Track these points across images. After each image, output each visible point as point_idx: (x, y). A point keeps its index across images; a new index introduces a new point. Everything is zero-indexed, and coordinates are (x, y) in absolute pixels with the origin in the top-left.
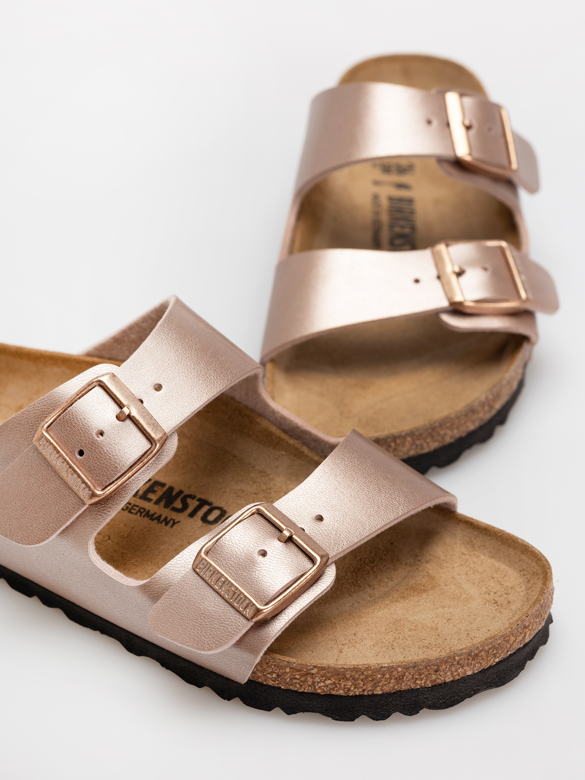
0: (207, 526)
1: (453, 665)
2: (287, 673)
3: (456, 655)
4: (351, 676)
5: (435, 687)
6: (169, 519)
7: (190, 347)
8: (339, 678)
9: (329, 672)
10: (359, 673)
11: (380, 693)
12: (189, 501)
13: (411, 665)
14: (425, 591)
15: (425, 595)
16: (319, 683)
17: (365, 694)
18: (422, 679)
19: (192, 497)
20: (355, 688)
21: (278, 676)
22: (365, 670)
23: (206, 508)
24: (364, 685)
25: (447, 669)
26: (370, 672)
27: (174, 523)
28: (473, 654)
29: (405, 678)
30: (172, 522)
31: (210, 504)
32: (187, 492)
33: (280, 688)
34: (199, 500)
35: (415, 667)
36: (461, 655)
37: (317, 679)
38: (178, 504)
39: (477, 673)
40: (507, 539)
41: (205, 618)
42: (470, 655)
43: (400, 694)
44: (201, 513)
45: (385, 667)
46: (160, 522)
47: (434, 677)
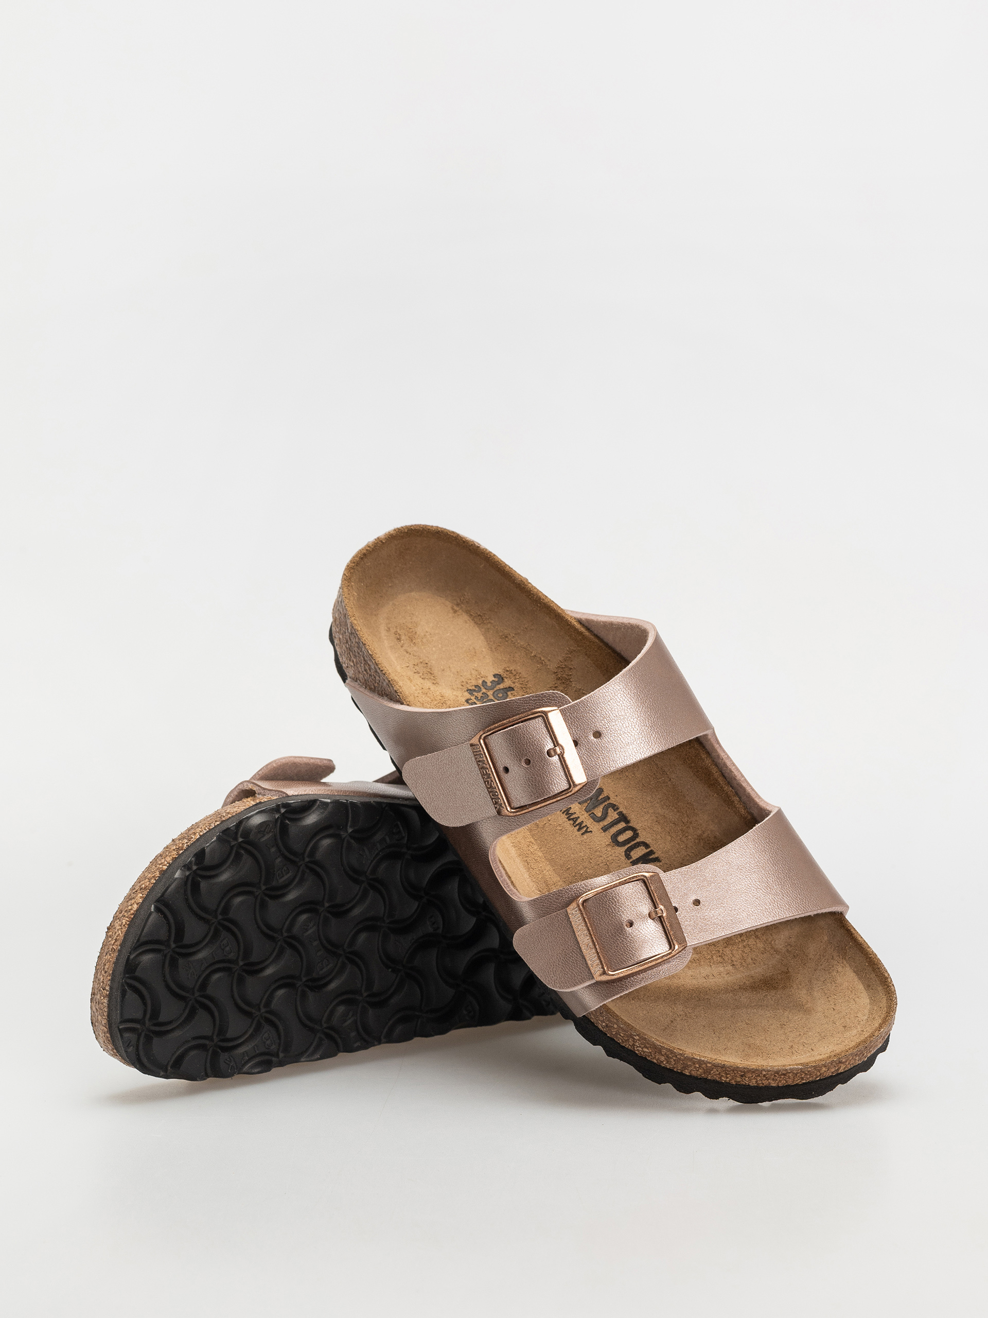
0: (613, 847)
1: (759, 1076)
2: (614, 1028)
3: (764, 1070)
4: (665, 1054)
5: (738, 1086)
6: (583, 825)
7: (643, 703)
8: (656, 1051)
9: (648, 1044)
10: (673, 1055)
11: (688, 1074)
12: (610, 811)
13: (720, 1065)
14: (775, 988)
15: (773, 992)
16: (638, 1047)
17: (675, 1070)
18: (727, 1078)
19: (615, 807)
20: (667, 1063)
21: (607, 1026)
22: (678, 1055)
23: (622, 825)
24: (675, 1064)
25: (753, 1078)
26: (682, 1057)
27: (586, 832)
28: (780, 1073)
29: (712, 1072)
30: (585, 829)
31: (627, 821)
32: (612, 801)
33: (606, 1034)
34: (621, 814)
35: (723, 1067)
36: (769, 1071)
37: (637, 1044)
38: (599, 812)
39: (782, 1087)
40: (874, 964)
41: (560, 959)
42: (778, 1074)
43: (706, 1080)
44: (614, 830)
45: (696, 1059)
46: (575, 825)
47: (739, 1079)
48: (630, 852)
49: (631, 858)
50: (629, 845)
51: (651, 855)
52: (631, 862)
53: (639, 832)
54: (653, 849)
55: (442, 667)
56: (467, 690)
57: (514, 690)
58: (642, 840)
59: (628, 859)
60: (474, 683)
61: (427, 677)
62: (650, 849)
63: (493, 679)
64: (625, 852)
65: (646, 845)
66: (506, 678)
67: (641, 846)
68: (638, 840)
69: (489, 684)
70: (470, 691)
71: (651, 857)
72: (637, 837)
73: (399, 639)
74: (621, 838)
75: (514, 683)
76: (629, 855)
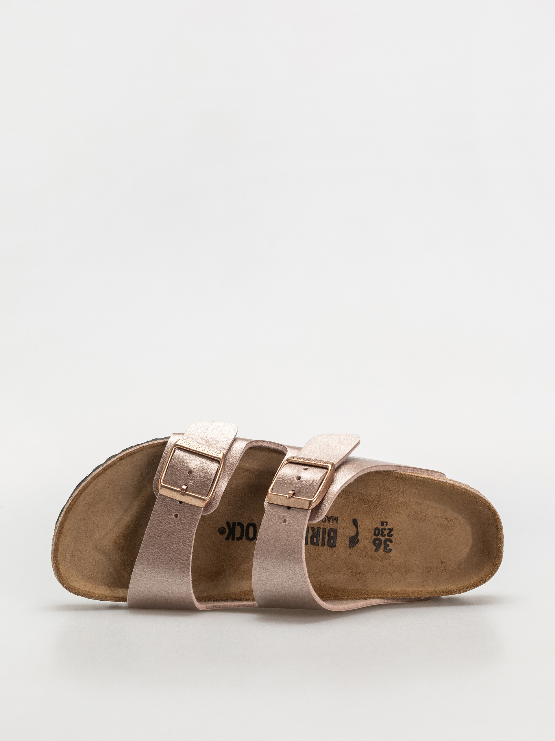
48: (241, 527)
49: (238, 525)
50: (245, 530)
51: (232, 537)
52: (235, 523)
53: (248, 542)
54: (234, 541)
55: (415, 527)
56: (393, 529)
57: (375, 551)
58: (243, 539)
59: (238, 523)
60: (394, 536)
61: (415, 515)
62: (236, 539)
63: (390, 548)
64: (243, 525)
65: (239, 539)
66: (384, 554)
67: (240, 536)
68: (244, 537)
69: (388, 543)
70: (391, 530)
71: (231, 536)
72: (246, 538)
73: (447, 519)
74: (251, 529)
75: (378, 555)
76: (240, 525)
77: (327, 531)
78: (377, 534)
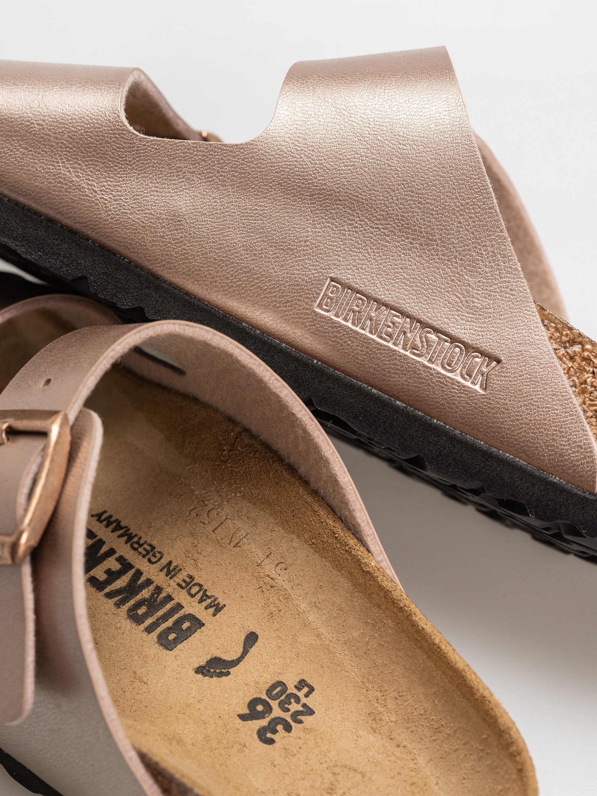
77: (181, 613)
78: (274, 693)
